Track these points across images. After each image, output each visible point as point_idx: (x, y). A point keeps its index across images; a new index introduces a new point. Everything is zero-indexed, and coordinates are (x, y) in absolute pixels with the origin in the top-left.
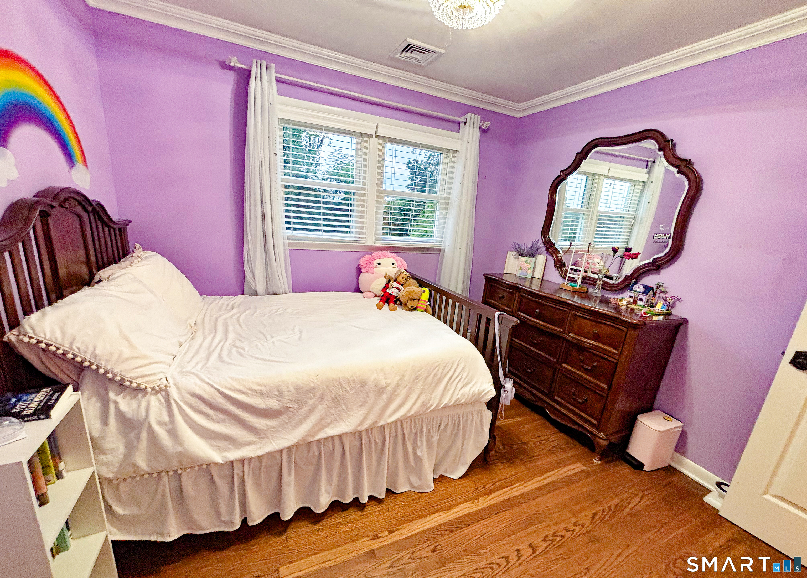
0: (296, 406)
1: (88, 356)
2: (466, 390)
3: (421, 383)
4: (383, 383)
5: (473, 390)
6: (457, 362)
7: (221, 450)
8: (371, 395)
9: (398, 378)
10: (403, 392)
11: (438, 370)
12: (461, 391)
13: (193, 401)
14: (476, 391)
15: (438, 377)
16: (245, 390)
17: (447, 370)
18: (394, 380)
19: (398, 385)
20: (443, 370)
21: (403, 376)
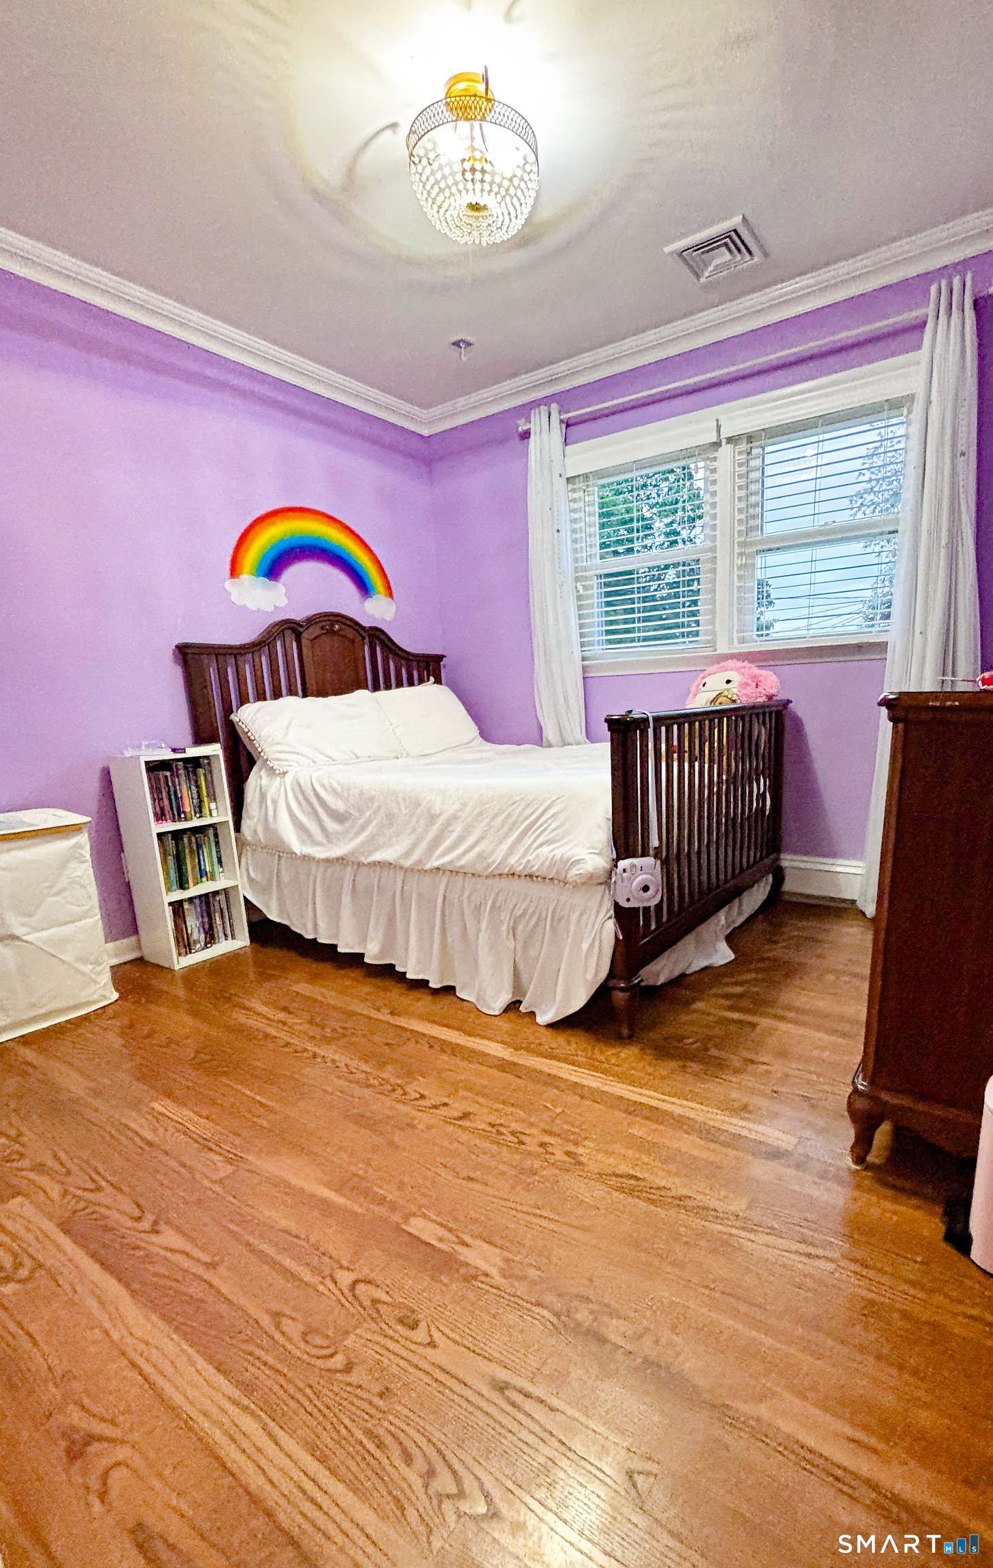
0: (357, 814)
1: (257, 736)
2: (545, 850)
3: (484, 824)
4: (437, 808)
5: (556, 852)
6: (548, 802)
7: (303, 843)
8: (422, 821)
9: (457, 806)
10: (458, 828)
11: (517, 808)
12: (538, 851)
13: (296, 788)
14: (558, 857)
15: (512, 820)
16: (328, 786)
17: (529, 811)
18: (451, 809)
19: (455, 817)
20: (524, 810)
21: (465, 805)
